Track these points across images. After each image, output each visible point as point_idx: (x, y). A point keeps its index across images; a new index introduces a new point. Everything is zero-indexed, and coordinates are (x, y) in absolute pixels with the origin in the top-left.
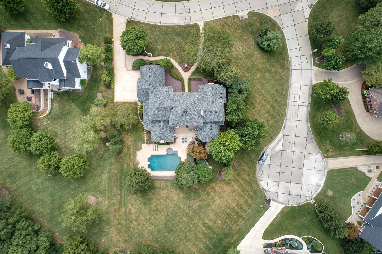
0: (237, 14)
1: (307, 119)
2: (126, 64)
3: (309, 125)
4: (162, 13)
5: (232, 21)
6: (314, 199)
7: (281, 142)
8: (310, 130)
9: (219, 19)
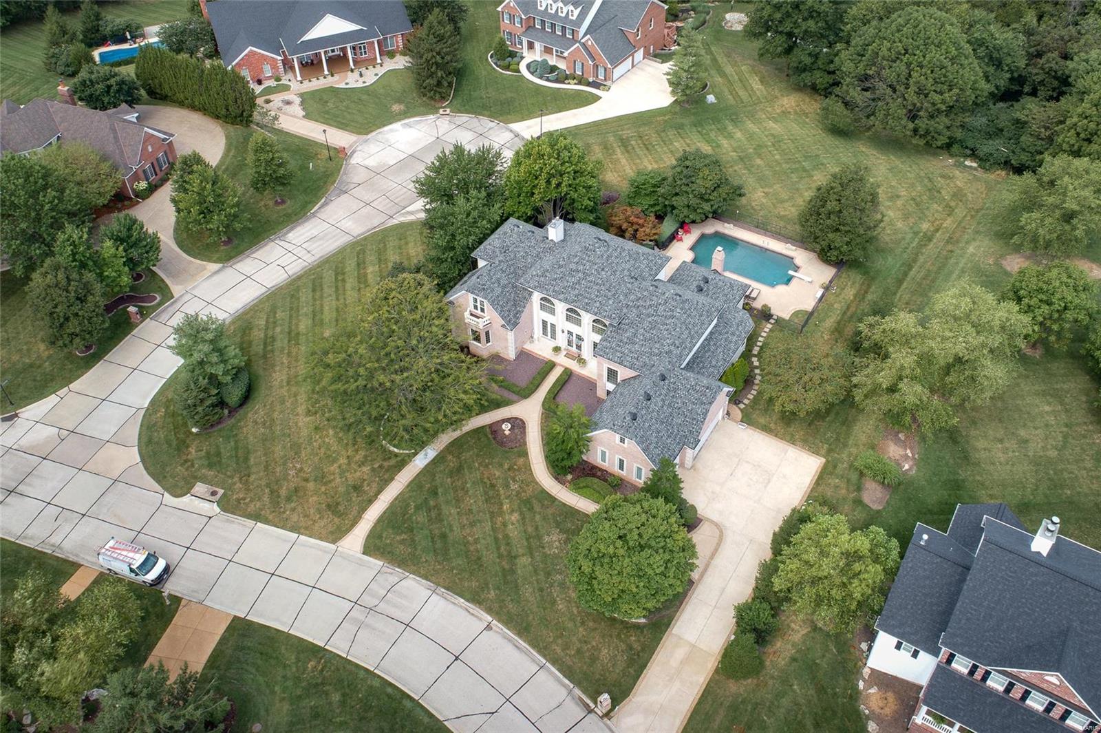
0: (218, 510)
1: (308, 219)
2: (716, 550)
3: (316, 208)
4: (457, 658)
5: (251, 501)
6: (437, 112)
7: (410, 209)
8: (323, 200)
9: (282, 528)
